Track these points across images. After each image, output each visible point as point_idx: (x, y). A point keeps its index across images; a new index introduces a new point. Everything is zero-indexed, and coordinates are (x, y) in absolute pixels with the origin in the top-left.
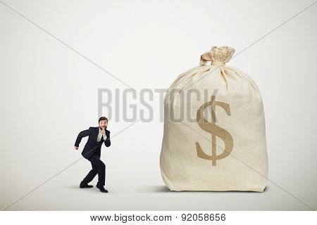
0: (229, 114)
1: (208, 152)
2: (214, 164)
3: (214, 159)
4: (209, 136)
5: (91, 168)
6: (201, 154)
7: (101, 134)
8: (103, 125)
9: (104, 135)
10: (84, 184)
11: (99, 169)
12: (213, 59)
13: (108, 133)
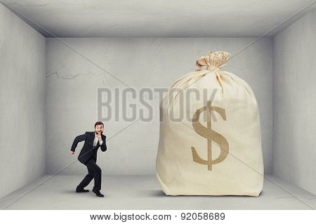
0: (224, 119)
1: (204, 157)
2: (210, 169)
3: (209, 163)
4: (205, 140)
5: (87, 173)
6: (196, 158)
7: (97, 139)
8: (99, 130)
9: (100, 139)
10: (80, 189)
11: (95, 174)
12: (209, 64)
13: (104, 138)
